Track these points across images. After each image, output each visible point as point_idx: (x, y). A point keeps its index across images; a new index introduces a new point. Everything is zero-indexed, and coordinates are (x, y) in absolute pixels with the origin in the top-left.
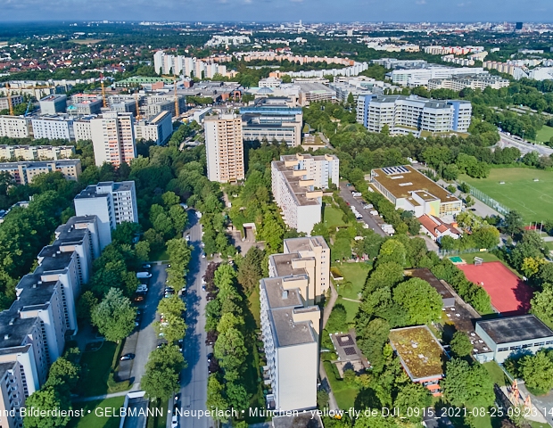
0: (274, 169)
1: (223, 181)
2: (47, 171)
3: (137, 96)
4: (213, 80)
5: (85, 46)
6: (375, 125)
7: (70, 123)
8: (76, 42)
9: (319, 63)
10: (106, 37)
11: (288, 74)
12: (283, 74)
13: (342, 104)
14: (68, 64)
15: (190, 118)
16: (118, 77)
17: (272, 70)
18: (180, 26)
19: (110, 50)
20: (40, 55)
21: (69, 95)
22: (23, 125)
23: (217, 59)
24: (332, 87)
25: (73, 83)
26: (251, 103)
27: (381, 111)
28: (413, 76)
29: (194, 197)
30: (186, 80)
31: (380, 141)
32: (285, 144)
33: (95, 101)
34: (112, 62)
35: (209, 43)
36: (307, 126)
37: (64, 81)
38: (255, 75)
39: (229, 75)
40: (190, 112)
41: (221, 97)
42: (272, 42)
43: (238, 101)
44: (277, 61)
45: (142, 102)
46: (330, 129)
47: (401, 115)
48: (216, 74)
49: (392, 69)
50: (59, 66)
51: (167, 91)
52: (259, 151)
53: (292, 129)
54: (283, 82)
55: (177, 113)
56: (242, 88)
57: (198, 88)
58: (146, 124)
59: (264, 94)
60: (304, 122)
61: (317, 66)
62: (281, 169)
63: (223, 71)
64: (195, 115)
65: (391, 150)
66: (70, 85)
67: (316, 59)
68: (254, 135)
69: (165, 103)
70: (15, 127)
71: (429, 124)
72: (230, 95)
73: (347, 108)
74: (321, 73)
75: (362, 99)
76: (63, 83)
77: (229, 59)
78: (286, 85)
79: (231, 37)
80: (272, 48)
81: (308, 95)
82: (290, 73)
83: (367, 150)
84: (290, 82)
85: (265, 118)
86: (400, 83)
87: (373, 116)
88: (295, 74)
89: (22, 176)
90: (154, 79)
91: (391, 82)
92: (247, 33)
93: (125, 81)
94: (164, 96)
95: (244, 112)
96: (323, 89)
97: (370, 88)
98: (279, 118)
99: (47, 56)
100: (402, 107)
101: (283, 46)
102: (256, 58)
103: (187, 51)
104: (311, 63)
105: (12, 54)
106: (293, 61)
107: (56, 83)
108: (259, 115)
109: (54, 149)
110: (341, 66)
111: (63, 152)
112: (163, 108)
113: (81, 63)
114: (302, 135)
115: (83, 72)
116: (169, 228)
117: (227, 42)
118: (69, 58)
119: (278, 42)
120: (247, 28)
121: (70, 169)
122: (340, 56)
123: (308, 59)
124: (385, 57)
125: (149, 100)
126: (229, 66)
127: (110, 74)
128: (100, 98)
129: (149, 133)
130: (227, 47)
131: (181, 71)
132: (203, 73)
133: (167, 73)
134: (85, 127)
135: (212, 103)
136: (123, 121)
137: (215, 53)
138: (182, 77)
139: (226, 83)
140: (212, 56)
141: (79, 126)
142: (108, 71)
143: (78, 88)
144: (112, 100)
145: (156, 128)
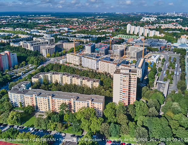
5: (100, 21)
8: (97, 19)
10: (106, 17)
14: (95, 27)
15: (151, 61)
16: (113, 35)
18: (129, 14)
19: (108, 22)
22: (78, 59)
33: (107, 47)
34: (109, 27)
35: (142, 20)
37: (94, 35)
42: (167, 20)
44: (177, 29)
48: (155, 35)
50: (92, 28)
70: (75, 59)
72: (165, 46)
79: (149, 18)
92: (155, 16)
99: (89, 24)
101: (173, 22)
103: (135, 23)
105: (78, 23)
106: (185, 29)
113: (99, 27)
115: (100, 31)
117: (148, 20)
118: (95, 25)
119: (170, 20)
120: (154, 14)
125: (130, 48)
130: (151, 22)
131: (138, 33)
132: (148, 34)
133: (132, 33)
134: (104, 64)
135: (158, 51)
136: (133, 75)
137: (147, 24)
138: (140, 36)
139: (160, 40)
140: (146, 26)
141: (101, 64)
142: (109, 31)
143: (99, 39)
144: (113, 47)
145: (141, 71)
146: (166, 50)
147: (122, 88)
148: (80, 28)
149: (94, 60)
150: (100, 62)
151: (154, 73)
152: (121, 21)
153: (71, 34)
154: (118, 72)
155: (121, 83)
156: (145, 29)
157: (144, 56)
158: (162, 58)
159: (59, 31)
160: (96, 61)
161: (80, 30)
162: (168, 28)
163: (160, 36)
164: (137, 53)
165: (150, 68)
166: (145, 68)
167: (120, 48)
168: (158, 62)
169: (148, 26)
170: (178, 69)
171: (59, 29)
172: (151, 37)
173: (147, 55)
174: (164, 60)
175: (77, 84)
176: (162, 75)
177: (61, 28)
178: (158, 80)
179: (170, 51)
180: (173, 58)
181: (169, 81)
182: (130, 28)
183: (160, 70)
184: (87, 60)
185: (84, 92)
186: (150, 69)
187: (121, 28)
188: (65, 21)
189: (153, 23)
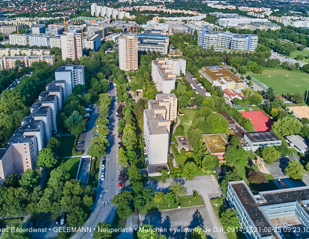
0: (153, 64)
1: (127, 70)
2: (38, 61)
3: (82, 27)
4: (122, 20)
6: (207, 46)
7: (48, 39)
9: (180, 13)
11: (163, 18)
12: (160, 18)
13: (190, 35)
14: (44, 9)
15: (110, 39)
16: (71, 17)
17: (154, 16)
19: (67, 3)
20: (30, 5)
21: (47, 25)
22: (24, 39)
23: (125, 9)
24: (186, 26)
25: (48, 19)
26: (142, 32)
27: (210, 39)
28: (230, 22)
29: (112, 76)
30: (108, 19)
31: (208, 54)
32: (159, 54)
33: (60, 28)
34: (68, 9)
35: (121, 1)
36: (171, 45)
38: (145, 18)
39: (131, 17)
40: (110, 36)
41: (126, 29)
42: (155, 1)
43: (135, 32)
44: (157, 11)
45: (85, 30)
46: (183, 47)
47: (221, 41)
48: (124, 17)
49: (219, 18)
50: (40, 10)
51: (98, 25)
52: (146, 56)
53: (163, 46)
54: (160, 23)
55: (103, 36)
56: (138, 25)
57: (115, 24)
58: (88, 40)
59: (150, 28)
60: (170, 43)
61: (179, 15)
62: (156, 64)
63: (128, 15)
64: (113, 38)
65: (213, 58)
66: (47, 20)
67: (179, 11)
68: (143, 48)
69: (97, 30)
70: (20, 40)
71: (235, 46)
72: (131, 28)
73: (193, 37)
74: (180, 19)
75: (201, 32)
76: (43, 19)
77: (131, 9)
78: (162, 24)
80: (155, 5)
81: (173, 29)
82: (164, 18)
83: (201, 57)
84: (164, 22)
85: (149, 40)
86: (223, 25)
87: (206, 41)
88: (167, 19)
89: (26, 63)
90: (91, 18)
91: (218, 25)
93: (75, 19)
94: (97, 27)
95: (139, 37)
96: (181, 27)
97: (206, 27)
98: (157, 40)
99: (34, 5)
100: (221, 37)
101: (161, 3)
102: (146, 9)
103: (108, 4)
104: (176, 13)
105: (15, 4)
107: (39, 19)
108: (146, 38)
109: (41, 50)
110: (192, 15)
111: (45, 52)
112: (96, 33)
113: (51, 9)
114: (169, 50)
115: (53, 14)
116: (100, 89)
118: (45, 6)
119: (159, 1)
121: (50, 60)
122: (191, 10)
123: (174, 11)
124: (216, 11)
125: (88, 29)
126: (131, 13)
127: (67, 15)
128: (63, 27)
129: (89, 45)
130: (130, 3)
131: (105, 15)
132: (117, 16)
133: (97, 15)
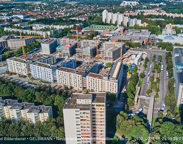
11: (177, 26)
12: (174, 26)
19: (81, 7)
23: (131, 14)
30: (121, 28)
34: (82, 14)
35: (122, 4)
37: (58, 26)
48: (136, 24)
66: (61, 29)
72: (148, 40)
77: (137, 14)
107: (55, 27)
113: (68, 14)
117: (129, 4)
125: (104, 45)
130: (132, 7)
131: (116, 21)
132: (128, 23)
133: (108, 22)
134: (64, 74)
135: (140, 46)
136: (98, 107)
137: (127, 10)
138: (118, 26)
139: (142, 30)
140: (126, 12)
141: (60, 73)
142: (80, 19)
143: (65, 31)
144: (82, 43)
145: (117, 84)
146: (149, 44)
147: (80, 131)
148: (42, 15)
149: (49, 67)
150: (57, 71)
151: (134, 83)
152: (97, 6)
153: (28, 24)
154: (72, 104)
155: (78, 123)
156: (125, 17)
157: (123, 55)
158: (144, 57)
159: (10, 20)
160: (51, 70)
161: (41, 17)
162: (151, 15)
163: (142, 25)
164: (114, 53)
165: (130, 73)
166: (124, 74)
167: (91, 45)
168: (139, 64)
169: (129, 12)
170: (165, 73)
171: (11, 17)
172: (132, 28)
173: (126, 53)
174: (147, 60)
175: (13, 116)
176: (145, 83)
177: (14, 16)
178: (139, 94)
179: (154, 45)
180: (158, 56)
181: (154, 93)
182: (106, 15)
183: (143, 76)
184: (38, 68)
185: (22, 133)
186: (130, 76)
187: (96, 15)
188: (23, 5)
189: (134, 9)
